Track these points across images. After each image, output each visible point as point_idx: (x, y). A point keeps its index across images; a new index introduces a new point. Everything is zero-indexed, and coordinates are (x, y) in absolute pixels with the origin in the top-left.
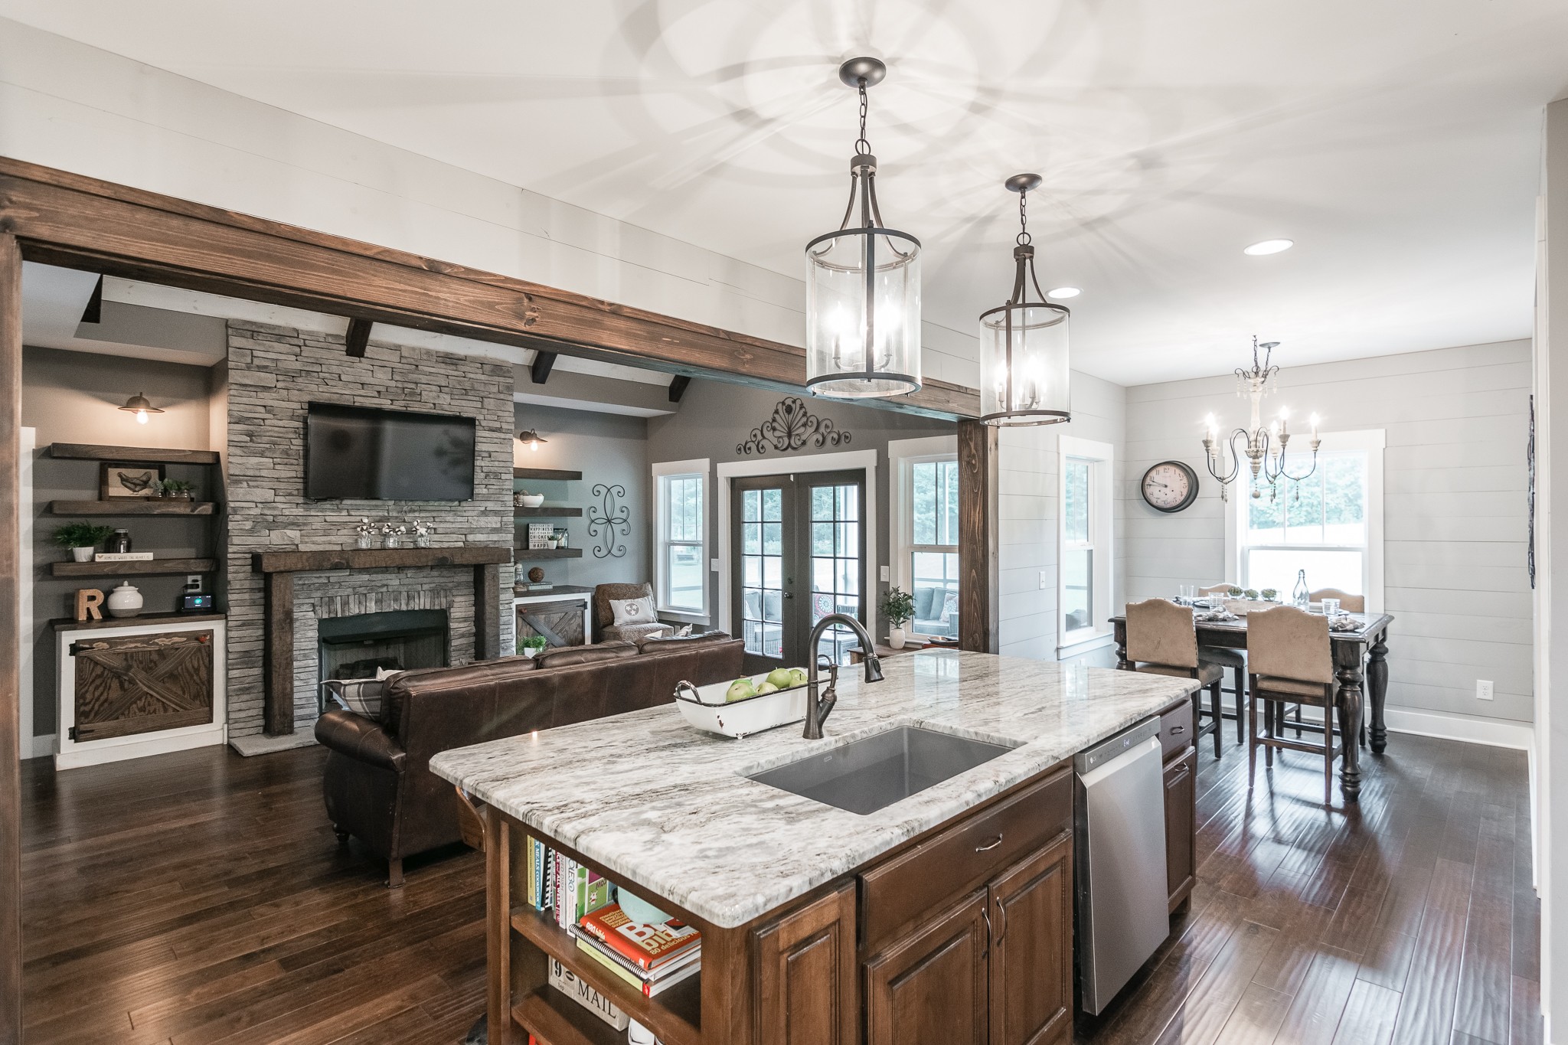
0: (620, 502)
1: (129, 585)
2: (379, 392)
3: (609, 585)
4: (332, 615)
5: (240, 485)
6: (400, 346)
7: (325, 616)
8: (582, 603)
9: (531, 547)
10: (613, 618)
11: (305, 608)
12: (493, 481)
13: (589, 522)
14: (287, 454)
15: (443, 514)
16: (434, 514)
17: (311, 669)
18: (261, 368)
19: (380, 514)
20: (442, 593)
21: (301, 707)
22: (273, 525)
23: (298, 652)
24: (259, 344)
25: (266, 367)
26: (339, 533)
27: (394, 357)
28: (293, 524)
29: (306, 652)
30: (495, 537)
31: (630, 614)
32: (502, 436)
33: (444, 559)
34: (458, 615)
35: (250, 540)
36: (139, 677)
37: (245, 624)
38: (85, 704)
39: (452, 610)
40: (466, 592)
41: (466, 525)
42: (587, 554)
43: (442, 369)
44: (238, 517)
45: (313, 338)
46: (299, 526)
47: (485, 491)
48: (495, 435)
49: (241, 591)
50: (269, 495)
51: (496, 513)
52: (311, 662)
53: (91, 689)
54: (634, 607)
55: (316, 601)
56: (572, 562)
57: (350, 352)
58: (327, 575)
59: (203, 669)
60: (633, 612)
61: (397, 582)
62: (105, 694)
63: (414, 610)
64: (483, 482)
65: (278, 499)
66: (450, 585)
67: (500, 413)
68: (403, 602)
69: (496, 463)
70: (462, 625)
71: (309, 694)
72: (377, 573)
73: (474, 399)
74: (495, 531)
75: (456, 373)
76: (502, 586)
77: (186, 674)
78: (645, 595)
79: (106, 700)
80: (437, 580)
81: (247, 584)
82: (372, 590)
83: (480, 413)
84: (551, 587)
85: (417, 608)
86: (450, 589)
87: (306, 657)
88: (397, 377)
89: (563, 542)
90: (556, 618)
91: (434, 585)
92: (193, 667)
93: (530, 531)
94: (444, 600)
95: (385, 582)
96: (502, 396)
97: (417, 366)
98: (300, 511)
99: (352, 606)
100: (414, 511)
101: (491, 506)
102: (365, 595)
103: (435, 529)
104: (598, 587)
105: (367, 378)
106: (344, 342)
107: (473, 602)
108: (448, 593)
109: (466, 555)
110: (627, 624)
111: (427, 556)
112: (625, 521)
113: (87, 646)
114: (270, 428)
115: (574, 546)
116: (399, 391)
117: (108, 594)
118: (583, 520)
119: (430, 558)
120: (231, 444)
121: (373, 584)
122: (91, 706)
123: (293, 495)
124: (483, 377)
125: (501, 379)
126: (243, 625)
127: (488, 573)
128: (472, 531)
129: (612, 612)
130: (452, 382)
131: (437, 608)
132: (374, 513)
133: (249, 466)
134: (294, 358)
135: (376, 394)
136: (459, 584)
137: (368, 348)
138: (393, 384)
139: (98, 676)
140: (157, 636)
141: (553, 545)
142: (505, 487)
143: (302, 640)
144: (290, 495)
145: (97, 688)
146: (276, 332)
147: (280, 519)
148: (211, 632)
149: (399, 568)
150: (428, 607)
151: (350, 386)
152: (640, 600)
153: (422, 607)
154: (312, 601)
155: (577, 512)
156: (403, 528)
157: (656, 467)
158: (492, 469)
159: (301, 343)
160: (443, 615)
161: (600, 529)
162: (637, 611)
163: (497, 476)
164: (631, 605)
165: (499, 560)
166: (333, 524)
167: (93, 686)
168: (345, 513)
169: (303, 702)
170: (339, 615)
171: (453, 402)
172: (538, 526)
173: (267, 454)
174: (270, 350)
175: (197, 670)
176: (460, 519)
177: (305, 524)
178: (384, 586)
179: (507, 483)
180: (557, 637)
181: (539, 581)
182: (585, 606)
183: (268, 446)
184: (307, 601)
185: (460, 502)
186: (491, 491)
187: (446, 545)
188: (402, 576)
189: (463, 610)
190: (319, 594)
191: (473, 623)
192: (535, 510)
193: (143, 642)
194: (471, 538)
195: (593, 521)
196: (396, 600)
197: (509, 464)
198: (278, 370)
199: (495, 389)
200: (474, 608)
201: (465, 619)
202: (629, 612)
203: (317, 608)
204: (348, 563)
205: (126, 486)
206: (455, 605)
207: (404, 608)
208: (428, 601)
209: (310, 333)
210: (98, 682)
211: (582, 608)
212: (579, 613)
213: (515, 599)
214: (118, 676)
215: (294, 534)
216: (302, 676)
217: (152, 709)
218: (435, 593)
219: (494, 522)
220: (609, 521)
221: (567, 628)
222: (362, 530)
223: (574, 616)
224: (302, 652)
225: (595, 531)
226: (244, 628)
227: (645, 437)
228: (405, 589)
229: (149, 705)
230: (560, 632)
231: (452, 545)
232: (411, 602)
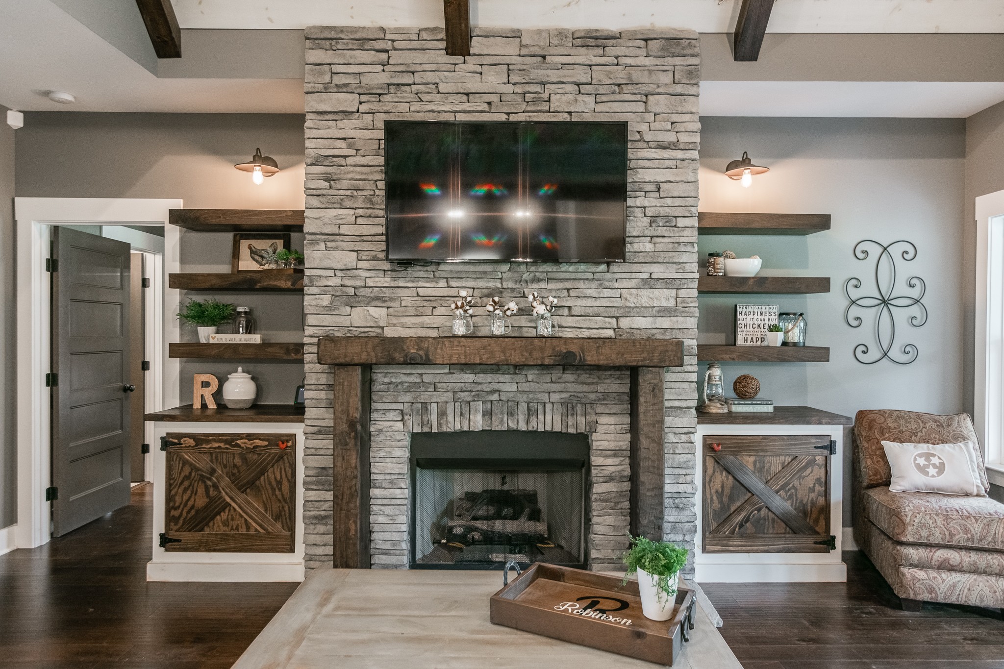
0: (905, 270)
1: (243, 372)
2: (489, 103)
3: (882, 413)
4: (426, 430)
5: (317, 247)
6: (519, 31)
7: (417, 429)
8: (827, 443)
9: (740, 341)
10: (889, 476)
11: (392, 415)
12: (661, 231)
13: (846, 303)
14: (371, 202)
15: (581, 285)
16: (568, 285)
17: (398, 502)
18: (342, 88)
19: (491, 284)
20: (579, 408)
21: (386, 553)
22: (354, 300)
23: (381, 477)
24: (339, 55)
25: (346, 85)
26: (436, 312)
27: (510, 49)
28: (377, 298)
29: (393, 477)
30: (665, 322)
31: (927, 474)
32: (679, 154)
33: (570, 354)
34: (604, 445)
35: (328, 320)
36: (223, 484)
37: (321, 432)
38: (176, 509)
39: (594, 436)
40: (616, 409)
41: (618, 303)
42: (840, 357)
43: (583, 56)
44: (314, 290)
45: (403, 37)
46: (385, 301)
47: (649, 247)
48: (666, 154)
49: (317, 387)
50: (350, 259)
51: (667, 282)
52: (398, 491)
53: (180, 491)
54: (935, 460)
55: (407, 408)
56: (812, 369)
57: (451, 50)
58: (420, 371)
59: (285, 483)
60: (932, 471)
61: (514, 387)
62: (192, 499)
63: (536, 432)
64: (647, 233)
65: (362, 264)
66: (592, 396)
67: (675, 117)
68: (522, 418)
69: (669, 201)
70: (610, 461)
71: (396, 537)
72: (484, 372)
73: (632, 98)
74: (665, 312)
75: (603, 60)
76: (667, 404)
77: (268, 487)
78: (958, 438)
79: (193, 507)
80: (572, 387)
81: (323, 379)
82: (478, 396)
83: (643, 121)
84: (770, 409)
85: (541, 429)
86: (592, 403)
87: (392, 484)
88: (514, 78)
89: (796, 336)
90: (775, 464)
91: (565, 395)
92: (275, 478)
93: (739, 317)
94: (581, 420)
95: (496, 387)
96: (679, 89)
97: (544, 57)
98: (386, 281)
99: (450, 418)
100: (539, 280)
101: (658, 271)
102: (469, 402)
103: (570, 308)
104: (861, 414)
105: (473, 84)
106: (442, 35)
107: (627, 427)
108: (589, 409)
109: (606, 350)
110: (918, 492)
111: (542, 349)
112: (917, 301)
113: (176, 441)
114: (352, 168)
115: (814, 341)
116: (519, 99)
117: (222, 381)
118: (835, 299)
119: (548, 352)
120: (311, 192)
121: (479, 388)
122: (180, 511)
123: (378, 259)
124: (647, 61)
125: (678, 61)
126: (319, 432)
127: (646, 380)
128: (628, 311)
129: (886, 462)
130: (598, 75)
131: (571, 430)
132: (481, 284)
133: (326, 220)
134: (381, 68)
135: (485, 107)
136: (606, 396)
137: (475, 41)
138: (509, 88)
139: (187, 477)
140: (239, 436)
141: (777, 339)
142: (682, 240)
143: (388, 460)
144: (375, 258)
145: (185, 490)
146: (358, 36)
147: (362, 292)
148: (293, 437)
149: (516, 367)
150: (557, 428)
151: (451, 98)
152: (947, 446)
153: (549, 428)
154: (400, 406)
155: (822, 285)
156: (513, 305)
157: (982, 203)
158: (662, 212)
159: (388, 45)
160: (583, 440)
161: (868, 316)
162: (941, 468)
163: (670, 221)
164: (928, 456)
165: (662, 360)
166: (427, 298)
167: (182, 488)
168: (443, 283)
169: (388, 546)
170: (435, 430)
171: (599, 108)
172: (752, 308)
173: (348, 203)
174: (352, 61)
175: (279, 483)
176: (607, 293)
177: (392, 299)
178: (493, 391)
179: (687, 232)
180: (778, 498)
181: (751, 398)
182: (831, 447)
183: (349, 193)
184: (394, 406)
185: (608, 265)
186: (659, 247)
187: (585, 334)
188: (519, 378)
189: (611, 437)
190: (408, 398)
191: (627, 460)
192: (744, 280)
193: (226, 442)
194: (625, 323)
195: (853, 302)
196: (511, 414)
197: (691, 201)
198: (361, 87)
199: (667, 78)
200: (629, 435)
201: (615, 453)
202: (922, 470)
203: (406, 417)
204: (427, 355)
205: (254, 259)
206: (600, 428)
207: (522, 426)
208: (558, 418)
209: (399, 31)
210: (186, 484)
211: (826, 452)
212: (820, 459)
213: (699, 427)
214: (202, 479)
215: (378, 312)
216: (388, 510)
217: (235, 524)
218: (568, 407)
219: (663, 297)
220: (885, 302)
221: (796, 483)
222: (457, 308)
223: (811, 463)
224: (388, 477)
225: (858, 318)
226: (320, 436)
227: (961, 152)
228: (525, 398)
229: (232, 519)
230: (783, 487)
231: (595, 333)
232: (534, 418)
